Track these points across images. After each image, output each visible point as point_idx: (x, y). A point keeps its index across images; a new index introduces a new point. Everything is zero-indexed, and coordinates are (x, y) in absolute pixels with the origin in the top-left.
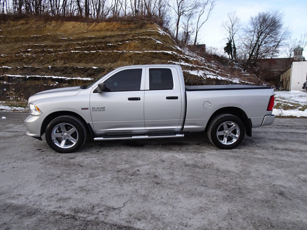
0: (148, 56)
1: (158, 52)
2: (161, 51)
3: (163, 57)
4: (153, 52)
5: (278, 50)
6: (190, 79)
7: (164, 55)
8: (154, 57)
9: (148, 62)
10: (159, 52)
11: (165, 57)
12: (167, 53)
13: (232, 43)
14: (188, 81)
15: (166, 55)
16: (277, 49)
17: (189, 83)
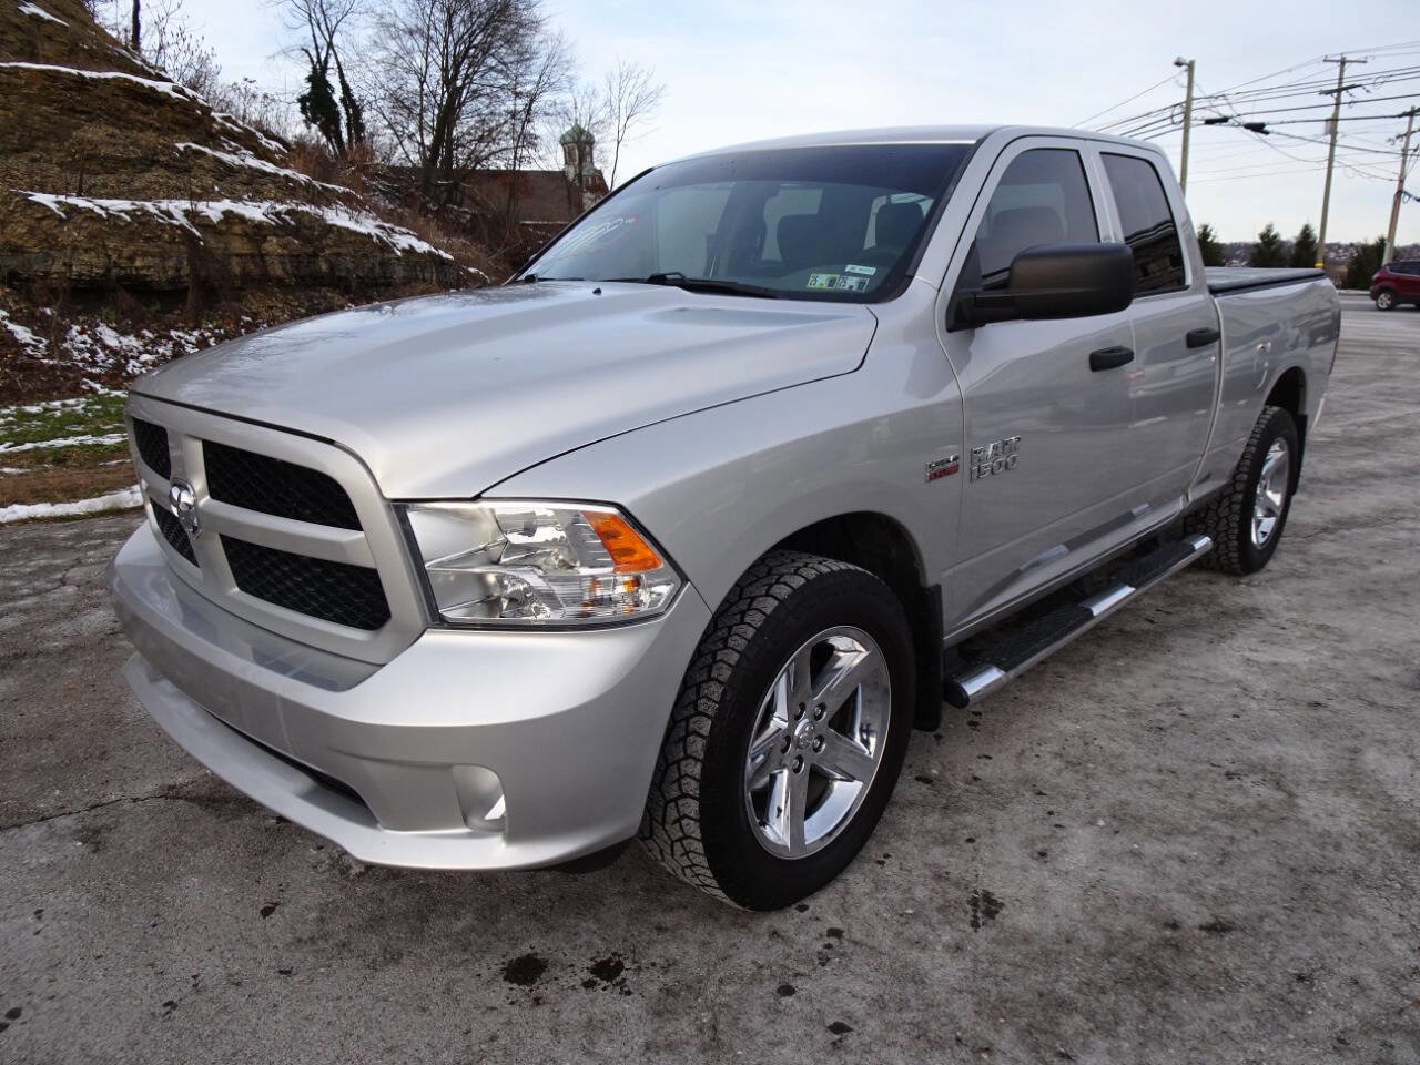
0: (27, 95)
1: (92, 79)
2: (110, 75)
3: (132, 115)
4: (58, 72)
5: (532, 132)
6: (338, 255)
7: (135, 99)
8: (73, 110)
9: (38, 139)
10: (103, 75)
11: (146, 114)
12: (152, 89)
13: (333, 79)
14: (332, 268)
15: (147, 103)
16: (529, 128)
17: (340, 278)
